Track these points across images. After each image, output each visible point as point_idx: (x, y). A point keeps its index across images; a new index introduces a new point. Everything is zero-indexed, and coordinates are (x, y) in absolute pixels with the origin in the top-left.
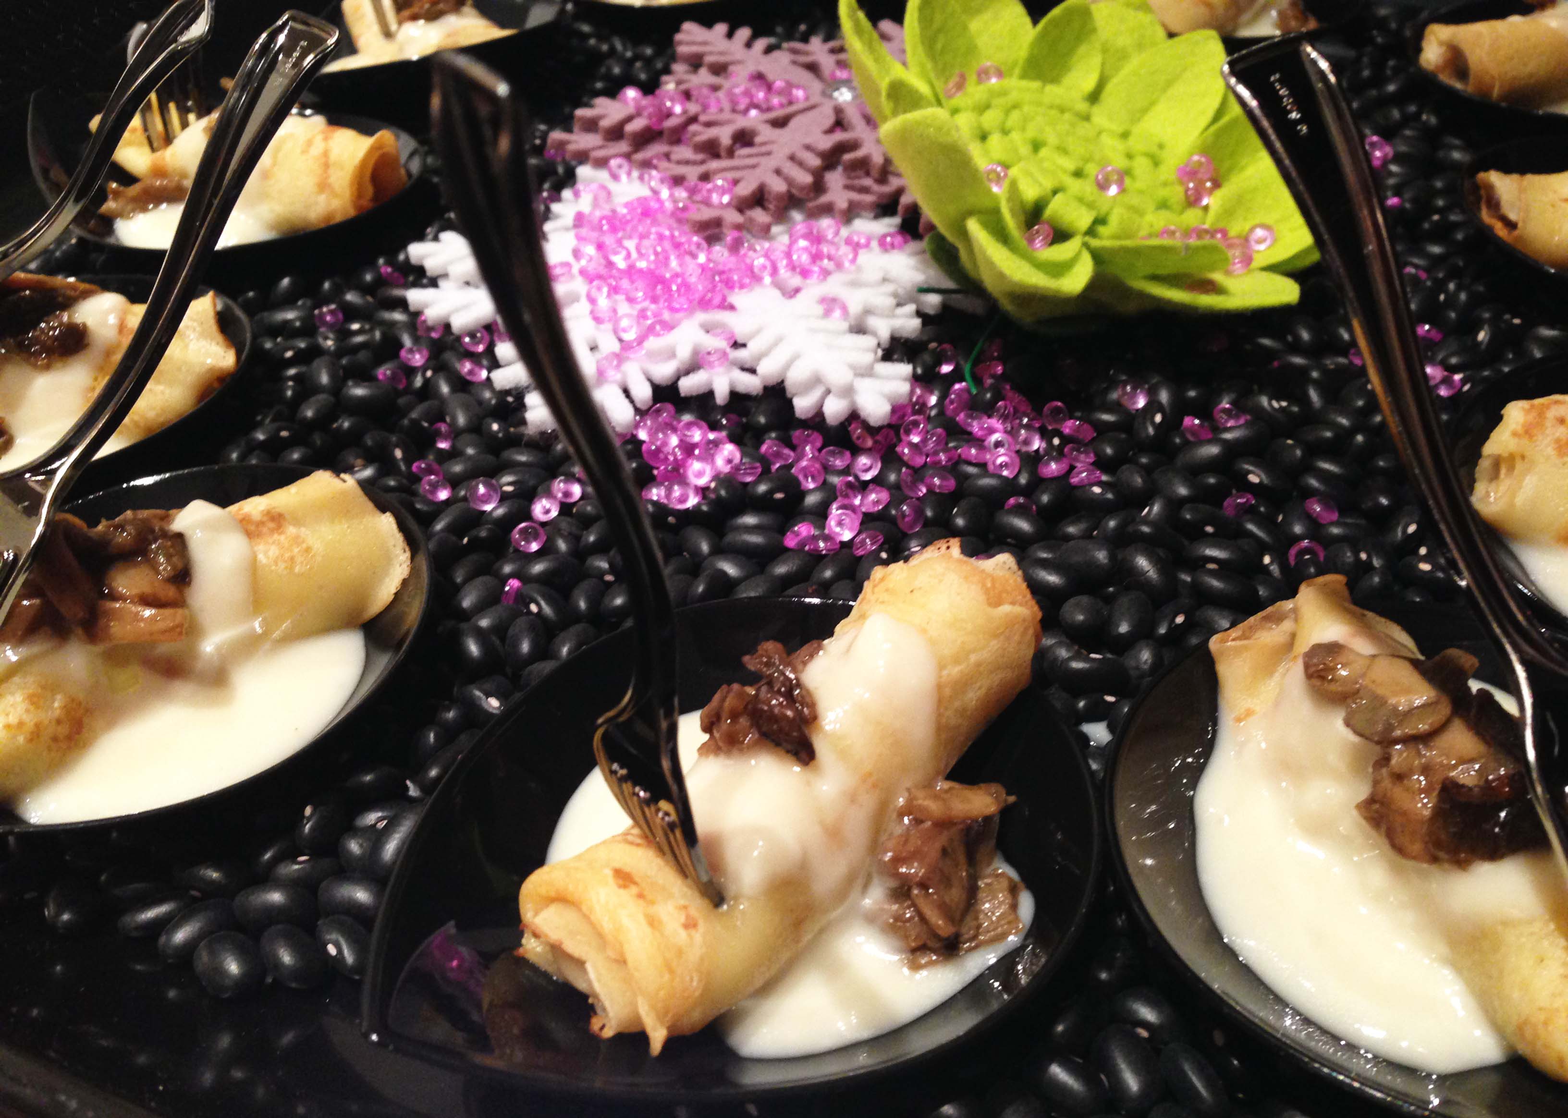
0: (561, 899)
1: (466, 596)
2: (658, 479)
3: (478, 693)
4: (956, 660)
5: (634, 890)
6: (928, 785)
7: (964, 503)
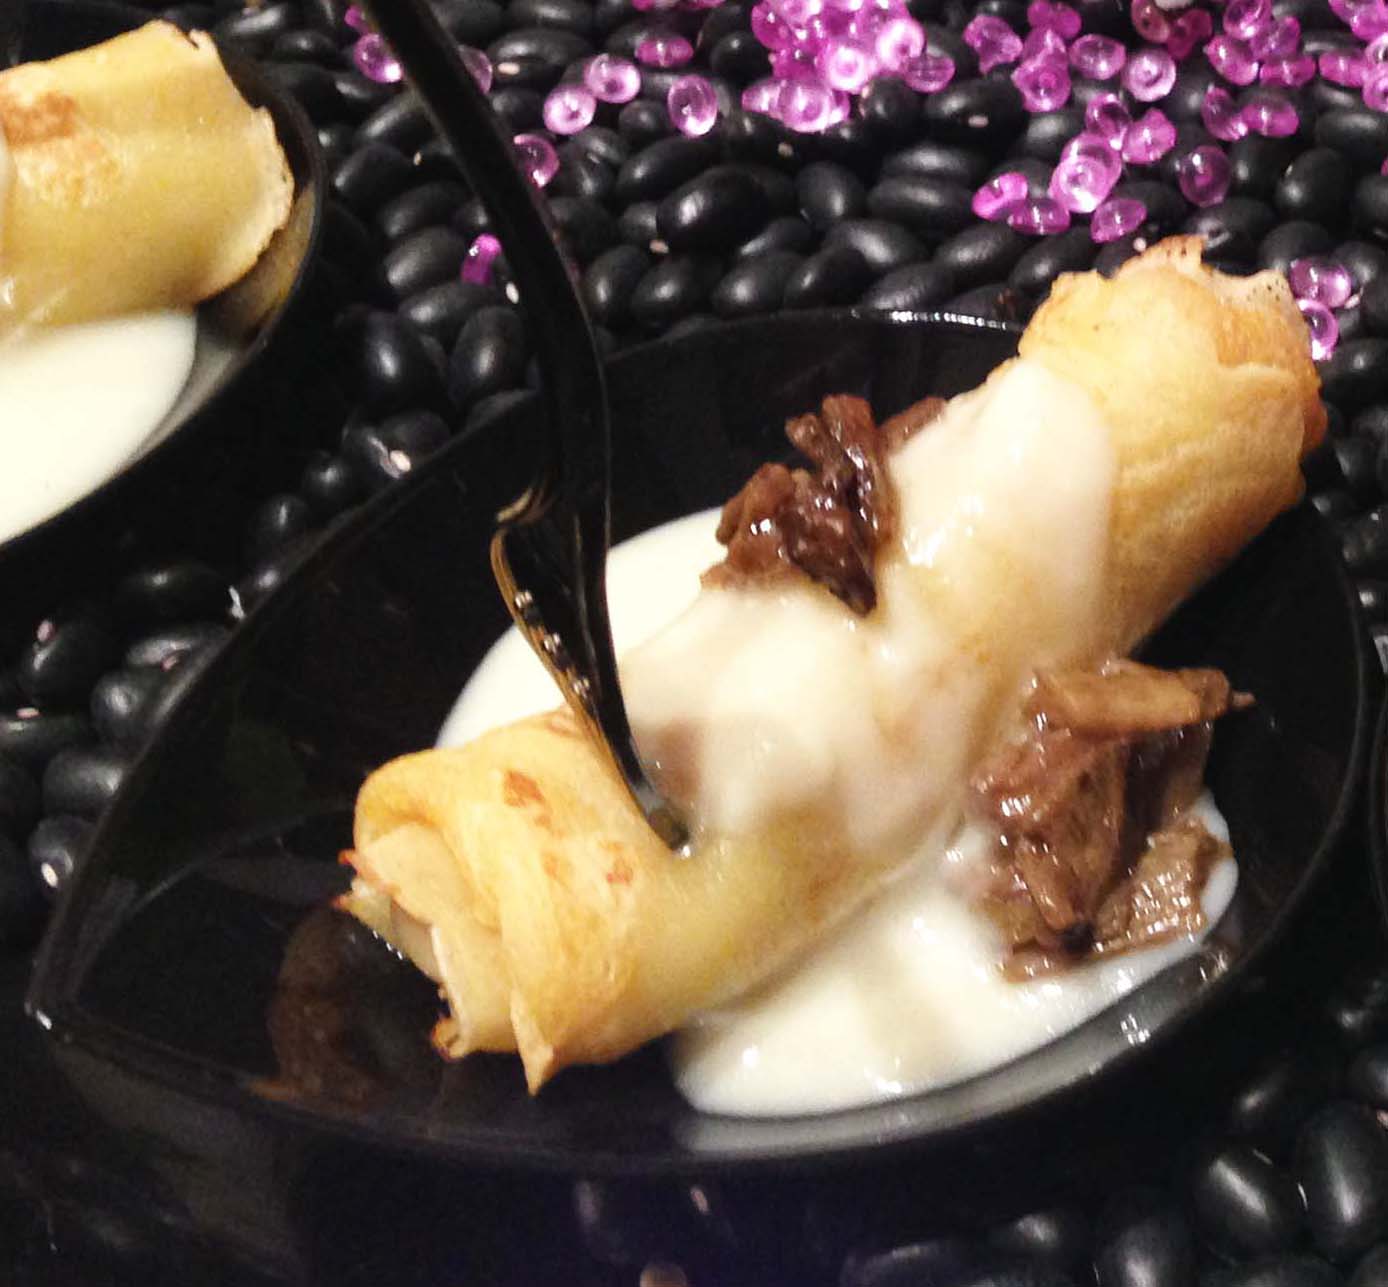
0: (417, 816)
1: (397, 261)
2: (776, 72)
3: (376, 442)
4: (1152, 455)
5: (535, 809)
6: (1087, 663)
7: (1309, 160)
